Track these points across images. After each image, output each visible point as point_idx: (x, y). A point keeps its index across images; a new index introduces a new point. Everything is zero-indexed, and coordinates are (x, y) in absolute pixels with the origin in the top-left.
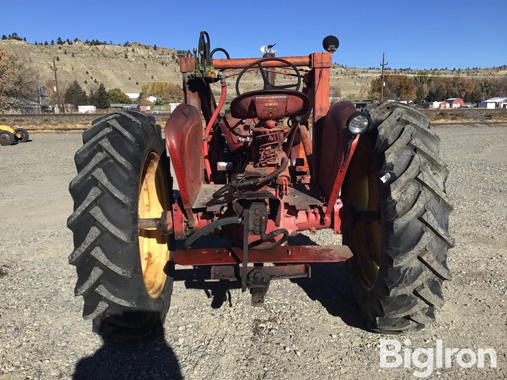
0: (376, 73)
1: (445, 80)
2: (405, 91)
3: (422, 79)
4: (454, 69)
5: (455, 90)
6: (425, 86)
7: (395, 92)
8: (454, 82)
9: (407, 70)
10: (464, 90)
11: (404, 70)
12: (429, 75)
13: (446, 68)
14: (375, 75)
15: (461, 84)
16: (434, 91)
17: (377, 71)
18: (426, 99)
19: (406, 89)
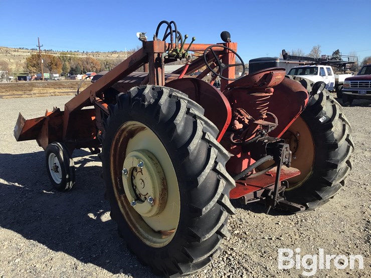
0: (26, 52)
1: (80, 59)
2: (55, 67)
3: (64, 58)
4: (84, 52)
5: (89, 67)
6: (67, 63)
7: (47, 67)
8: (87, 61)
9: (50, 51)
10: (94, 67)
11: (48, 51)
12: (69, 56)
13: (78, 51)
14: (25, 54)
15: (92, 62)
16: (74, 67)
17: (26, 51)
18: (70, 73)
19: (56, 65)
